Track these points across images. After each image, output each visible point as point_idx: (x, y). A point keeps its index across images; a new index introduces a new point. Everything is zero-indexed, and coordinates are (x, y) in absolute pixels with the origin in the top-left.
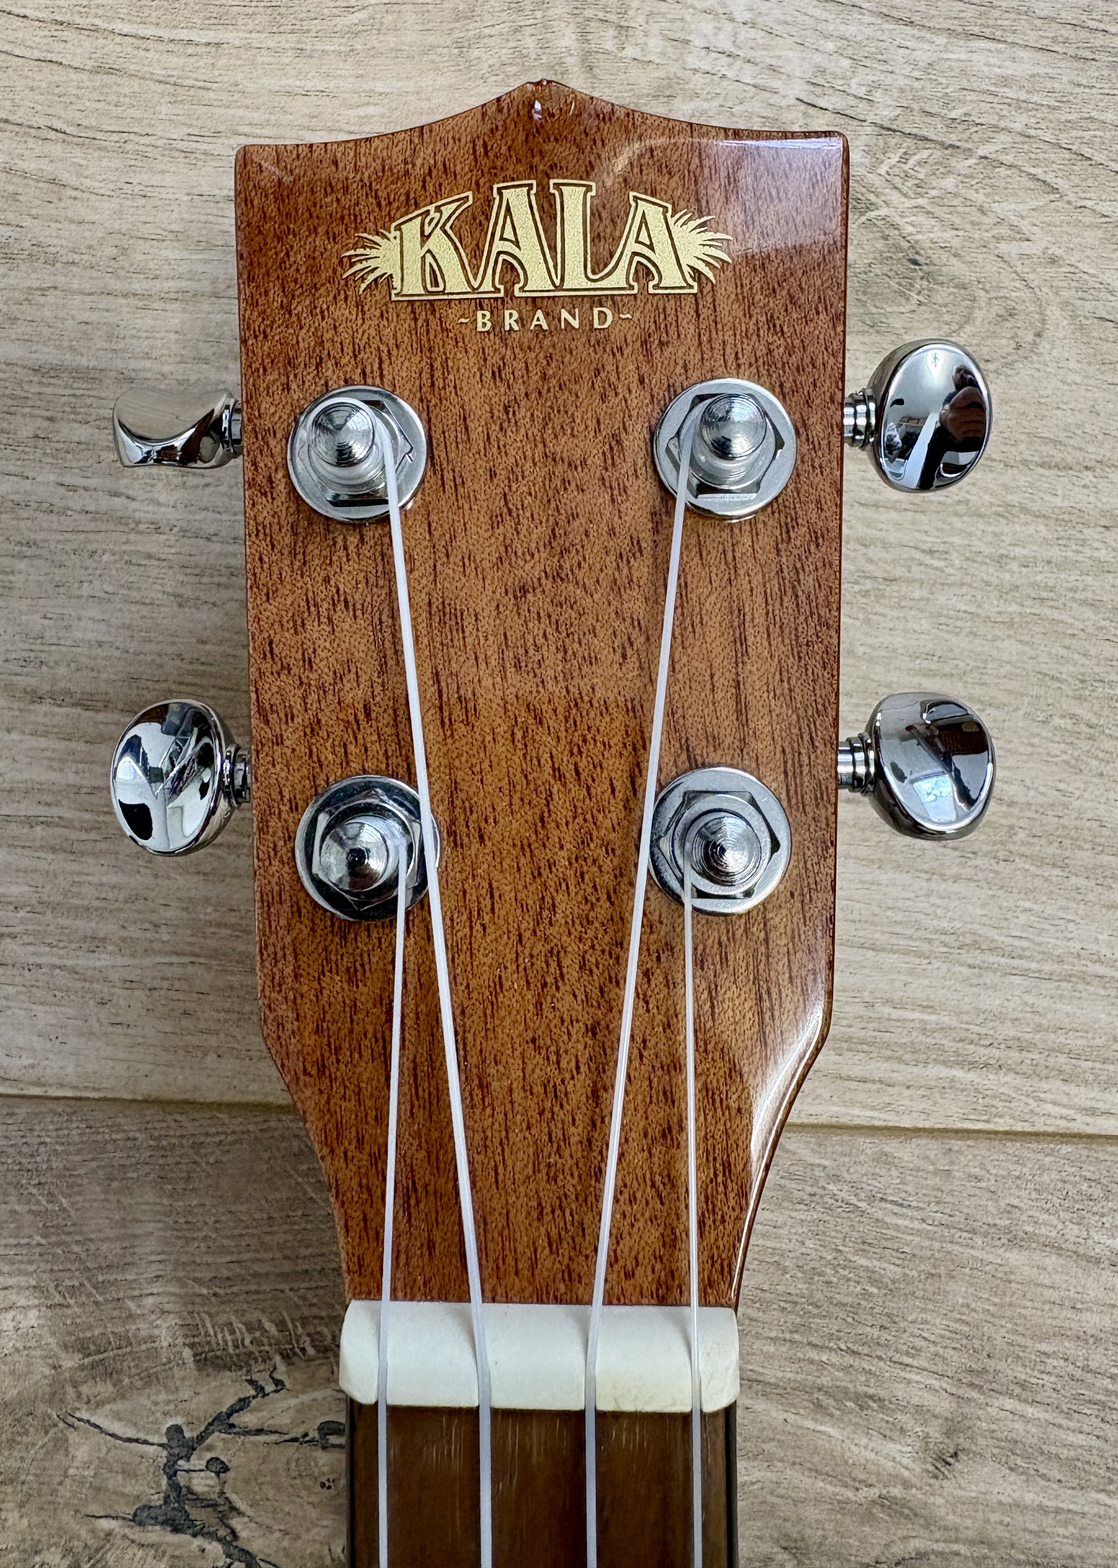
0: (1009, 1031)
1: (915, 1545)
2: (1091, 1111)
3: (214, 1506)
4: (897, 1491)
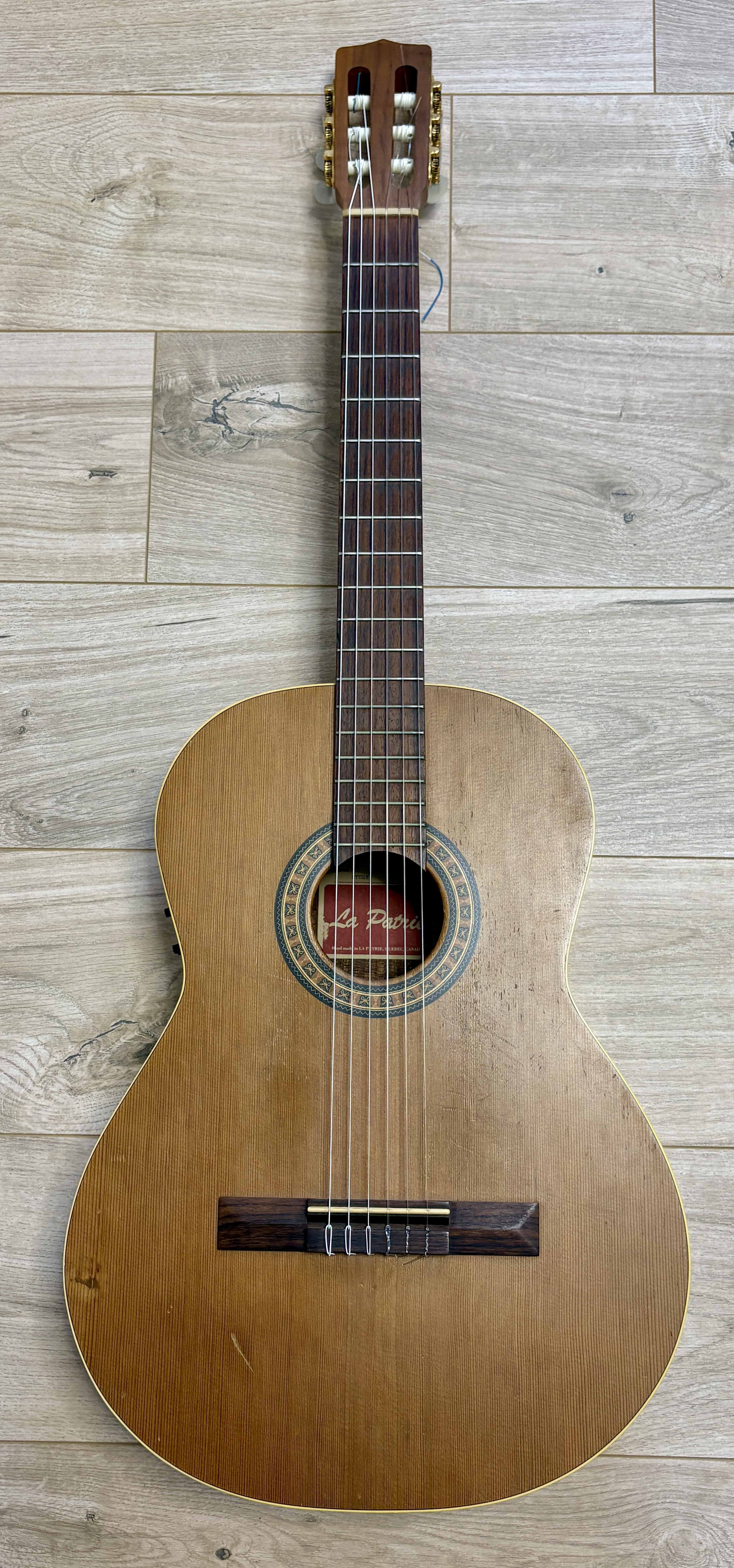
3: (223, 417)
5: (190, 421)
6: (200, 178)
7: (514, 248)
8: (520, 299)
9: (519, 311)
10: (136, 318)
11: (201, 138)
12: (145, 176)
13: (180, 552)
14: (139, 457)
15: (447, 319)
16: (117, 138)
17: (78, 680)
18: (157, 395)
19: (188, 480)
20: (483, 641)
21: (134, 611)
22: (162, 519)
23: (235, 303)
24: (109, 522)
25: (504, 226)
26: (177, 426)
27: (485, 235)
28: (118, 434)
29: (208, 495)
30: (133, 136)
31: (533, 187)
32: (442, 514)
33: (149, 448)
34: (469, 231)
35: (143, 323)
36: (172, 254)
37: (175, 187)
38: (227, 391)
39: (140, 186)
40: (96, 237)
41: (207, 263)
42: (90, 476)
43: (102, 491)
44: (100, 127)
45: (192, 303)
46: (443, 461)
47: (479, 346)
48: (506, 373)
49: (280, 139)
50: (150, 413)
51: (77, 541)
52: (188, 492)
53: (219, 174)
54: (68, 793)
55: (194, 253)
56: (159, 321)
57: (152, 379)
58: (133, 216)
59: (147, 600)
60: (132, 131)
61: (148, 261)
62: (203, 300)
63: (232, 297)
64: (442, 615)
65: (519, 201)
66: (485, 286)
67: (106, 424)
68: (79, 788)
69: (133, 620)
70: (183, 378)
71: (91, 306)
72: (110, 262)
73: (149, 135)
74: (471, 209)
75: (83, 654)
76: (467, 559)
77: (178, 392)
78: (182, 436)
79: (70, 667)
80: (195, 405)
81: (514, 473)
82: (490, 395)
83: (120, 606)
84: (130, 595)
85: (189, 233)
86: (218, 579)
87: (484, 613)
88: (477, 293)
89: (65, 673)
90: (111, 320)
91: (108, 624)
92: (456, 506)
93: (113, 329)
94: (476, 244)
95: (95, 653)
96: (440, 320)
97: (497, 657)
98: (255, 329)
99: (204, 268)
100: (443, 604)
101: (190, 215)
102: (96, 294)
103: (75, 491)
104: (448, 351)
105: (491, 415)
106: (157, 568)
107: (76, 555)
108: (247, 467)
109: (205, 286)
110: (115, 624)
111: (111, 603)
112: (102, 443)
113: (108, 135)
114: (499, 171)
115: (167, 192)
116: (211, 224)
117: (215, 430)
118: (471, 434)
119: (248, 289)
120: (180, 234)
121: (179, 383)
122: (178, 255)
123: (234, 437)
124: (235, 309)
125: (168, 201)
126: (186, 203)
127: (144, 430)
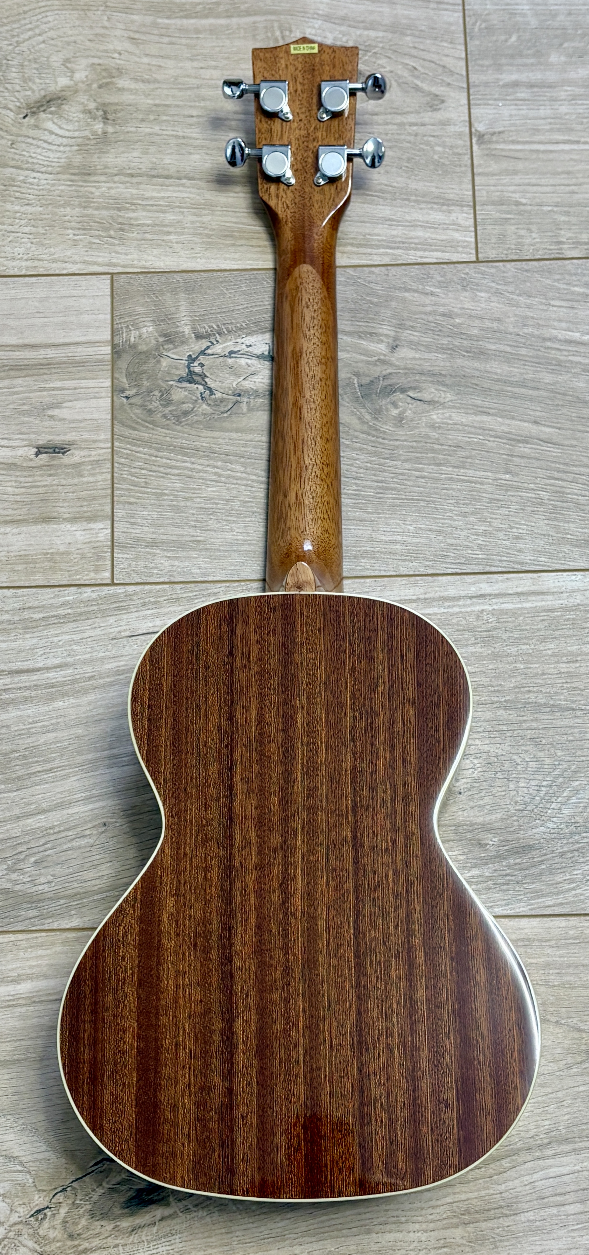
0: (399, 239)
1: (388, 371)
2: (421, 257)
3: (200, 376)
4: (382, 357)
5: (160, 382)
6: (157, 85)
7: (551, 156)
8: (563, 218)
9: (562, 232)
10: (87, 259)
11: (156, 38)
12: (89, 85)
13: (153, 544)
14: (98, 428)
15: (473, 245)
16: (52, 42)
17: (29, 711)
18: (117, 352)
19: (161, 454)
20: (544, 639)
21: (97, 620)
22: (130, 503)
23: (209, 236)
24: (63, 510)
25: (536, 131)
26: (144, 389)
27: (513, 142)
28: (71, 401)
29: (186, 472)
30: (72, 39)
31: (570, 83)
32: (482, 484)
33: (109, 417)
34: (494, 138)
35: (95, 263)
36: (127, 179)
37: (127, 98)
38: (204, 343)
39: (82, 98)
40: (30, 160)
41: (171, 188)
42: (37, 455)
43: (52, 472)
44: (30, 29)
45: (156, 237)
46: (478, 418)
47: (514, 277)
48: (551, 308)
49: (254, 36)
50: (109, 374)
51: (22, 536)
52: (162, 469)
53: (181, 80)
54: (22, 857)
55: (154, 177)
56: (114, 261)
57: (109, 333)
58: (76, 134)
59: (115, 605)
60: (70, 33)
61: (98, 188)
62: (169, 233)
63: (206, 228)
64: (490, 608)
65: (554, 100)
66: (518, 204)
67: (54, 389)
68: (36, 850)
69: (98, 632)
70: (149, 330)
71: (29, 245)
72: (50, 191)
73: (91, 37)
74: (495, 111)
75: (35, 677)
76: (517, 538)
77: (143, 347)
78: (151, 401)
79: (19, 694)
80: (164, 363)
81: (569, 429)
82: (532, 335)
83: (81, 614)
84: (94, 600)
85: (147, 153)
86: (204, 575)
87: (543, 603)
88: (508, 213)
89: (13, 702)
90: (55, 261)
91: (66, 637)
92: (498, 472)
93: (57, 272)
94: (504, 153)
95: (50, 675)
96: (464, 247)
97: (564, 659)
98: (236, 267)
99: (168, 194)
100: (490, 595)
101: (147, 130)
102: (34, 230)
103: (18, 473)
104: (477, 285)
105: (534, 360)
106: (125, 565)
107: (23, 553)
108: (234, 435)
109: (170, 217)
110: (76, 637)
111: (69, 611)
112: (50, 413)
113: (41, 39)
114: (525, 65)
115: (117, 104)
116: (173, 141)
117: (191, 392)
118: (511, 384)
119: (225, 219)
120: (135, 154)
121: (144, 336)
122: (135, 180)
123: (215, 400)
124: (209, 243)
125: (119, 115)
126: (141, 116)
127: (103, 395)
